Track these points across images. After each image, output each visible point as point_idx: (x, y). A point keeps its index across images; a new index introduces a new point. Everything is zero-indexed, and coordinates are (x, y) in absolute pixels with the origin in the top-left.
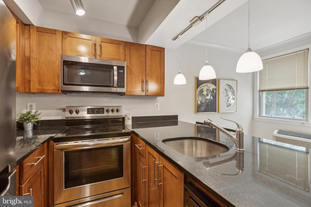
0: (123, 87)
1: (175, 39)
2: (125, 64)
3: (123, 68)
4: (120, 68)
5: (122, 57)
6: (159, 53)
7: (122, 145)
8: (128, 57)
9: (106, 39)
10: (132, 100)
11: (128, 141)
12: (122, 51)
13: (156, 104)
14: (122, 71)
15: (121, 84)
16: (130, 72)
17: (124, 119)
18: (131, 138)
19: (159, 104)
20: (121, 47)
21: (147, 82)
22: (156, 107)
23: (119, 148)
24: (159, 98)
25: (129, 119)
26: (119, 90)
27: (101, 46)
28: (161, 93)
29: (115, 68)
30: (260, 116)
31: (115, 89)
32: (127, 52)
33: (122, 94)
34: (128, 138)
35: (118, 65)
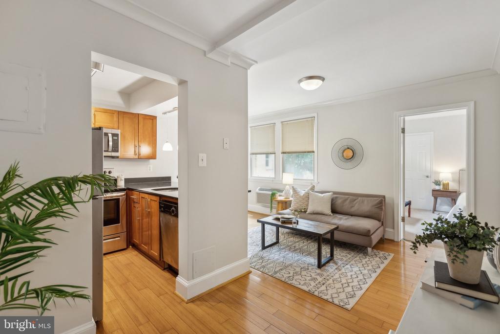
0: (118, 151)
1: (165, 113)
2: (118, 132)
3: (117, 135)
4: (114, 135)
5: (116, 126)
6: (151, 121)
7: (119, 198)
8: (121, 125)
9: (100, 109)
10: (124, 163)
11: (124, 195)
12: (115, 119)
13: (149, 166)
14: (116, 138)
15: (115, 149)
16: (124, 137)
17: (116, 180)
18: (127, 193)
19: (151, 166)
20: (115, 116)
21: (139, 146)
22: (148, 168)
23: (117, 200)
24: (151, 161)
25: (121, 180)
26: (114, 154)
27: (95, 115)
28: (153, 157)
29: (110, 135)
30: (251, 176)
31: (110, 153)
32: (121, 121)
33: (117, 157)
34: (124, 193)
35: (113, 133)
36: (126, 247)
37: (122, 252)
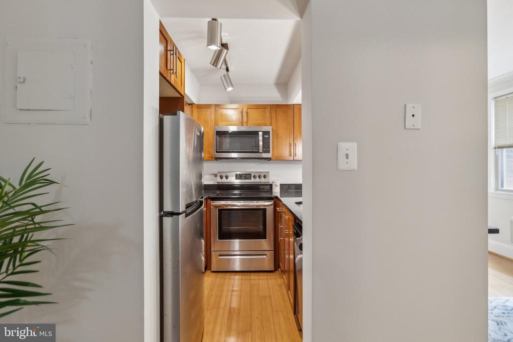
0: (269, 152)
2: (268, 128)
3: (268, 133)
4: (266, 133)
5: (268, 122)
7: (266, 209)
8: (274, 121)
9: (251, 105)
11: (271, 205)
12: (268, 114)
14: (267, 136)
15: (266, 149)
16: (276, 135)
17: (271, 185)
18: (274, 202)
20: (268, 111)
21: (295, 145)
23: (264, 211)
25: (276, 186)
26: (265, 155)
27: (247, 113)
29: (261, 133)
31: (261, 154)
32: (274, 116)
33: (269, 159)
34: (271, 203)
35: (264, 130)
36: (273, 270)
37: (268, 274)
